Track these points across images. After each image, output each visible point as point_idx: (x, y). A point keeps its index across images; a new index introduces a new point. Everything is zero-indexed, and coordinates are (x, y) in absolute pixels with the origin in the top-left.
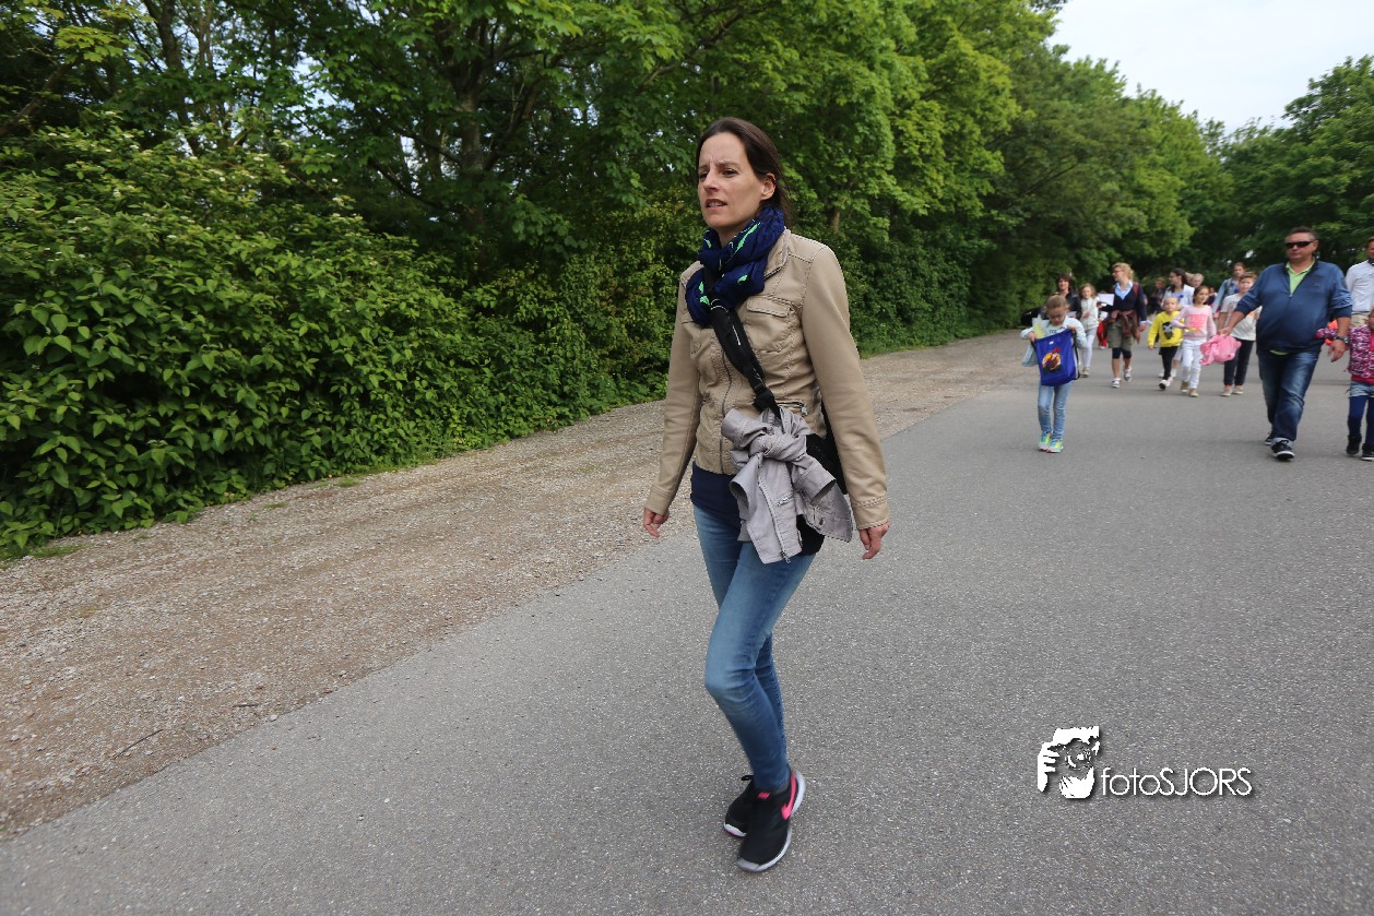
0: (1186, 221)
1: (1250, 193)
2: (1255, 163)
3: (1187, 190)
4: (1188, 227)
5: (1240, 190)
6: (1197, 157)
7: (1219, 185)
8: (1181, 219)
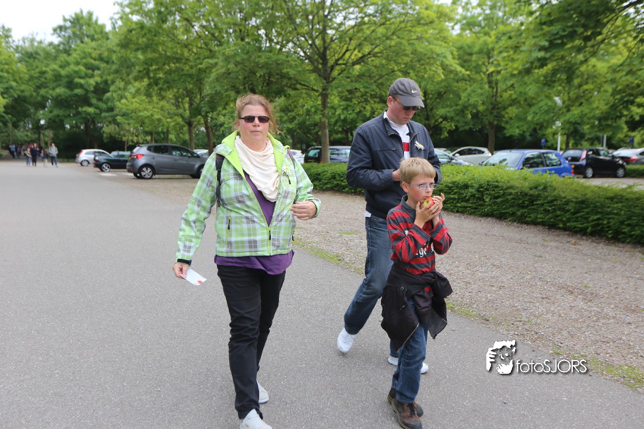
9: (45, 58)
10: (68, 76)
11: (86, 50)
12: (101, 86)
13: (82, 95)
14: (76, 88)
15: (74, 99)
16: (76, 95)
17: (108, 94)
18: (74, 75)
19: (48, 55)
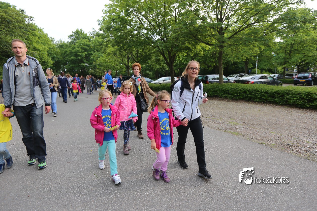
0: (51, 60)
1: (65, 55)
2: (64, 48)
3: (49, 52)
4: (52, 61)
5: (62, 54)
6: (50, 44)
7: (57, 52)
8: (49, 58)
9: (66, 47)
10: (75, 52)
11: (81, 42)
12: (87, 55)
13: (80, 59)
14: (78, 56)
15: (78, 60)
16: (78, 59)
17: (92, 57)
18: (77, 52)
19: (67, 46)
